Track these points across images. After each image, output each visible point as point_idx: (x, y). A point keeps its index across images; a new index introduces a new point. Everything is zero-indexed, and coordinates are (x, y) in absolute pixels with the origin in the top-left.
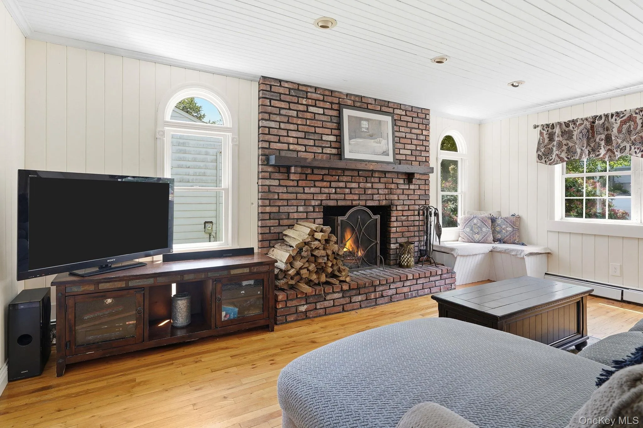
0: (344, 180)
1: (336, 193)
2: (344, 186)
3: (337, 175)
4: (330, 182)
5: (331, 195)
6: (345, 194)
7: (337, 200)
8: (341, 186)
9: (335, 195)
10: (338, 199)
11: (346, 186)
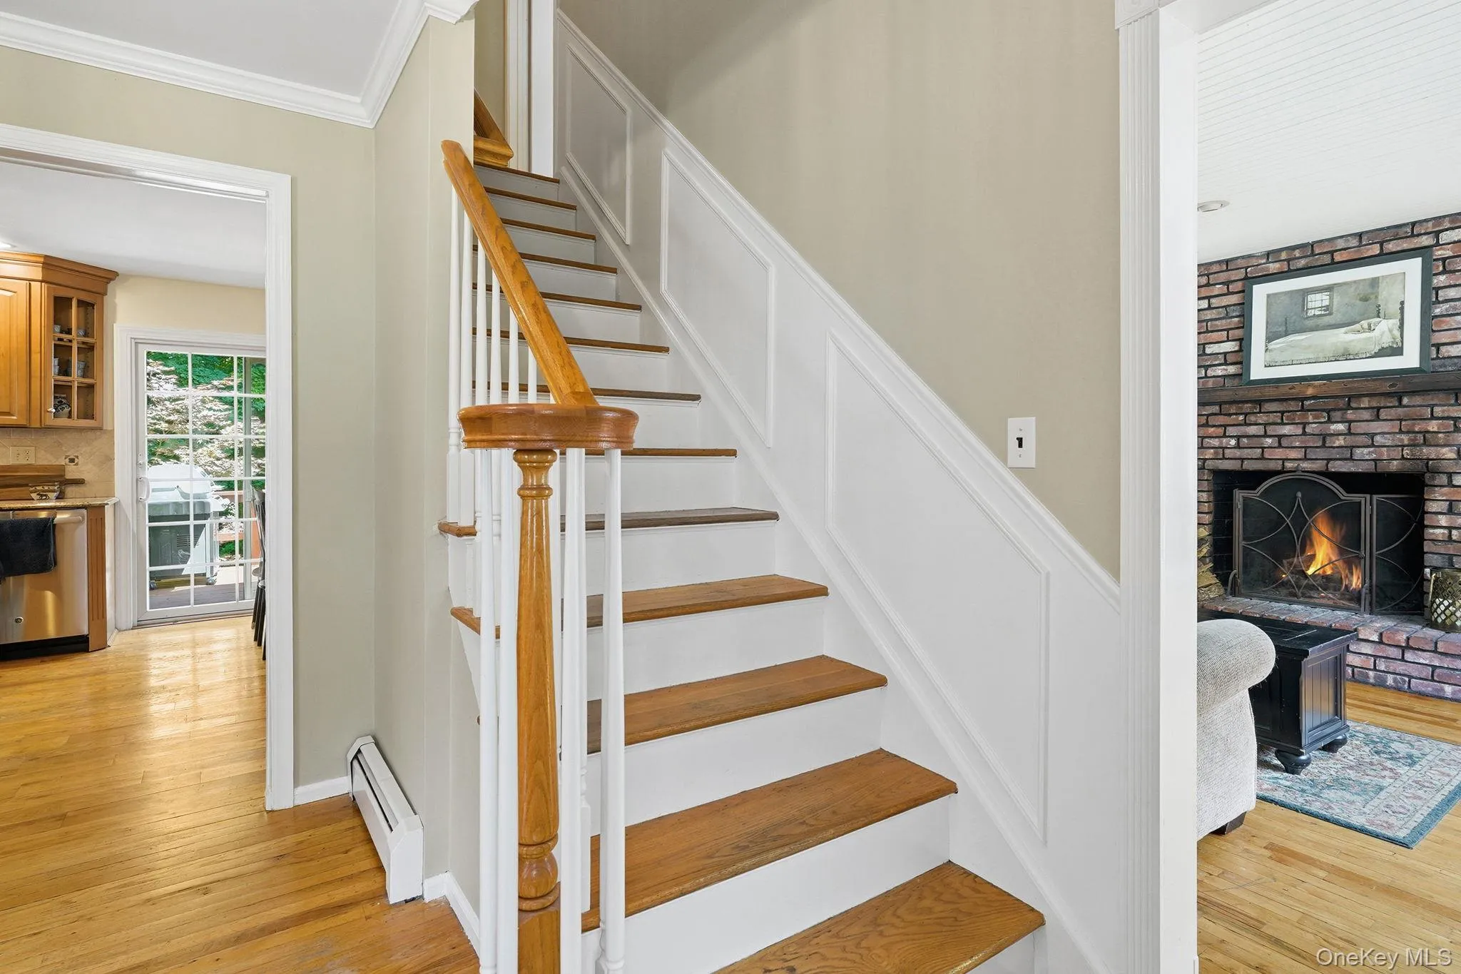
0: (1261, 422)
1: (1238, 446)
2: (1263, 433)
3: (1241, 414)
4: (1225, 426)
5: (1227, 451)
6: (1263, 448)
7: (1242, 460)
8: (1251, 434)
9: (1236, 451)
10: (1245, 457)
11: (1265, 431)
